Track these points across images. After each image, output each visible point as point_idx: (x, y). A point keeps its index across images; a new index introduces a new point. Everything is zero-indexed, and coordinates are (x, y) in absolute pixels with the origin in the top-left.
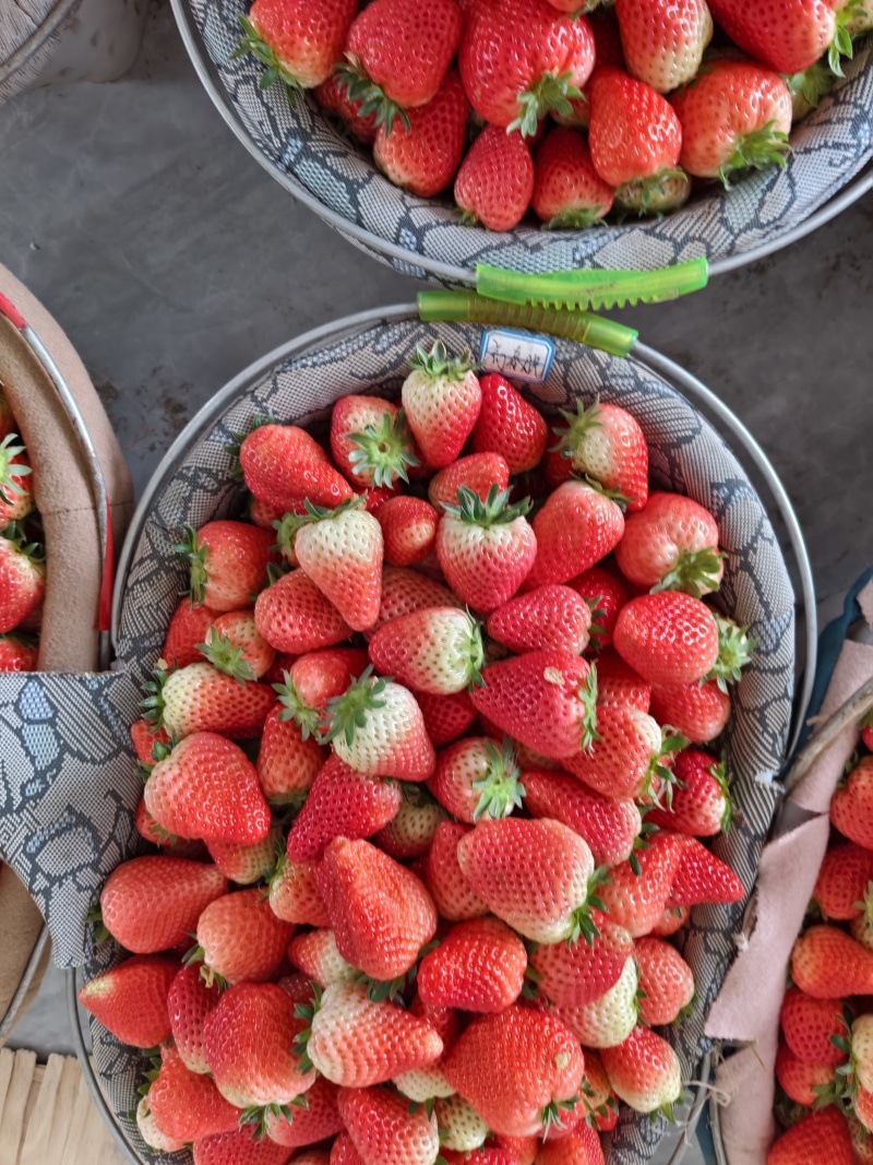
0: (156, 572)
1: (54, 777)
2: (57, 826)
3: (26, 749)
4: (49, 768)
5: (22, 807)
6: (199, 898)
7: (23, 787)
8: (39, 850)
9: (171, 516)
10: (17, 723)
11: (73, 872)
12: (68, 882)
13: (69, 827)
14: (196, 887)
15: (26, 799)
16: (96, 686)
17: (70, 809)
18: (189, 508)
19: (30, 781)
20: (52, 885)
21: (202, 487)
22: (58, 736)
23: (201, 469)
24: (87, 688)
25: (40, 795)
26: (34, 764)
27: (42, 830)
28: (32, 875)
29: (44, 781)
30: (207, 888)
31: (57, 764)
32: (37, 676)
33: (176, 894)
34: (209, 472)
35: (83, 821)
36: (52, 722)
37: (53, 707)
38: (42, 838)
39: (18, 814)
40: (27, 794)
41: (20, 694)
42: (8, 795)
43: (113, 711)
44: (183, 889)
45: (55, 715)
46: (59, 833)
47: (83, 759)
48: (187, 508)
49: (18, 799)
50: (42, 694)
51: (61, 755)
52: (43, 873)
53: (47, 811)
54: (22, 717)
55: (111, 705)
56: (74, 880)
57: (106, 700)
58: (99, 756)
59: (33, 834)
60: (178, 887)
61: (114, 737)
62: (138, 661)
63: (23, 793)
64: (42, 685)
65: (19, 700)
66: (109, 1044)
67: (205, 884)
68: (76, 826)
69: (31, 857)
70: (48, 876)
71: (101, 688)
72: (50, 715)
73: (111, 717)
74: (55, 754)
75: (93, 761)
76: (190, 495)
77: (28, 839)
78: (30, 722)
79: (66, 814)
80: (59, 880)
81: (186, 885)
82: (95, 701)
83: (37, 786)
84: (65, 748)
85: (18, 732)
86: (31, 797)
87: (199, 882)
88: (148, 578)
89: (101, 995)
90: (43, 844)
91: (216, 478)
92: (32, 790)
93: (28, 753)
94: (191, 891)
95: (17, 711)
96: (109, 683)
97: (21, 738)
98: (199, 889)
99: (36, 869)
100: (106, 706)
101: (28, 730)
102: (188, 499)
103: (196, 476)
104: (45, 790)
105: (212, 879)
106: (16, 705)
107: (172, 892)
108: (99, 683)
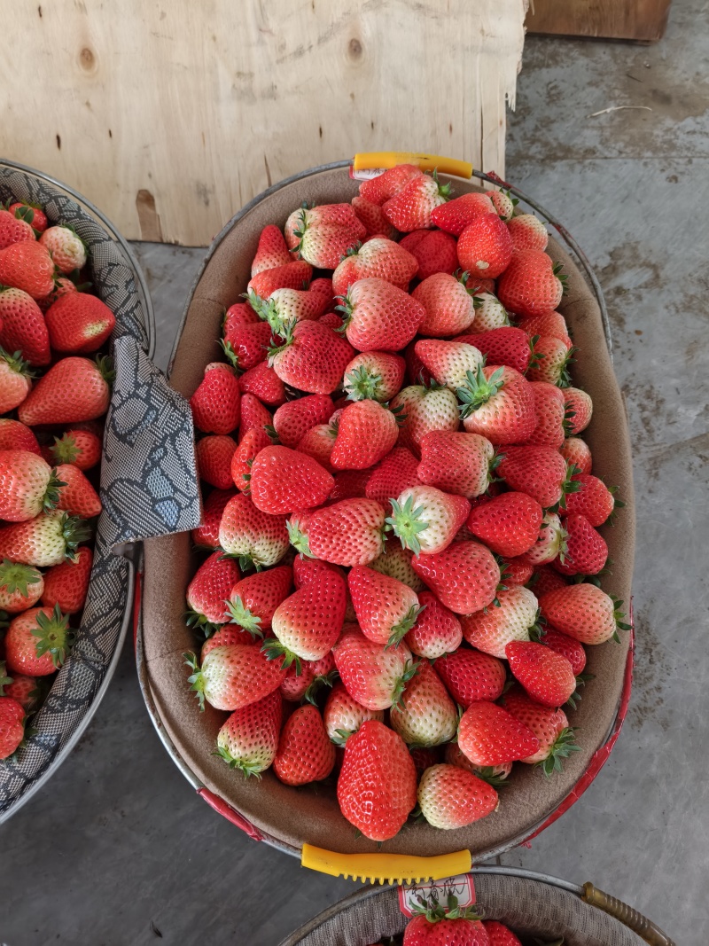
0: (91, 625)
1: (146, 464)
2: (138, 432)
3: (169, 479)
4: (151, 470)
5: (164, 439)
6: (32, 403)
7: (166, 453)
8: (147, 413)
9: (80, 670)
10: (178, 496)
11: (123, 402)
12: (125, 395)
13: (130, 433)
14: (35, 410)
15: (162, 445)
16: (127, 533)
17: (132, 445)
18: (67, 679)
19: (162, 458)
20: (134, 392)
21: (57, 698)
22: (148, 492)
23: (60, 712)
24: (133, 530)
25: (153, 450)
26: (162, 470)
27: (147, 427)
28: (149, 395)
29: (152, 460)
30: (28, 410)
31: (146, 473)
32: (170, 531)
33: (46, 403)
34: (53, 711)
35: (122, 438)
36: (155, 501)
37: (156, 512)
38: (146, 421)
39: (166, 434)
40: (162, 449)
41: (180, 516)
42: (175, 446)
43: (113, 518)
44: (43, 407)
45: (153, 506)
46: (136, 427)
47: (128, 481)
48: (68, 679)
49: (168, 445)
50: (165, 519)
51: (144, 481)
52: (141, 399)
53: (146, 440)
54: (176, 500)
55: (115, 522)
56: (122, 397)
57: (119, 525)
58: (118, 485)
59: (152, 423)
60: (47, 407)
61: (111, 499)
62: (103, 557)
63: (165, 449)
64: (166, 526)
65: (179, 512)
66: (112, 286)
67: (30, 413)
68: (126, 434)
69: (151, 407)
70: (138, 397)
71: (123, 533)
72: (157, 506)
73: (114, 513)
74: (149, 480)
75: (121, 480)
76: (66, 689)
77: (156, 419)
78: (170, 498)
79: (133, 441)
80: (130, 396)
81: (42, 409)
82: (126, 522)
83: (156, 455)
84: (142, 485)
85: (176, 490)
86: (159, 447)
87: (34, 413)
88: (97, 619)
89: (91, 326)
90: (145, 418)
91: (48, 707)
92: (160, 452)
93: (167, 477)
94: (37, 406)
95: (179, 504)
96: (118, 537)
97: (173, 487)
98: (32, 409)
99: (147, 400)
100: (118, 520)
101: (169, 493)
102: (67, 686)
103: (62, 706)
104: (151, 454)
105: (27, 416)
106: (180, 508)
107: (49, 404)
108: (125, 536)
